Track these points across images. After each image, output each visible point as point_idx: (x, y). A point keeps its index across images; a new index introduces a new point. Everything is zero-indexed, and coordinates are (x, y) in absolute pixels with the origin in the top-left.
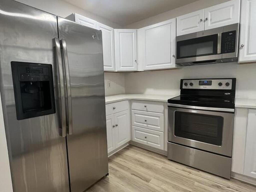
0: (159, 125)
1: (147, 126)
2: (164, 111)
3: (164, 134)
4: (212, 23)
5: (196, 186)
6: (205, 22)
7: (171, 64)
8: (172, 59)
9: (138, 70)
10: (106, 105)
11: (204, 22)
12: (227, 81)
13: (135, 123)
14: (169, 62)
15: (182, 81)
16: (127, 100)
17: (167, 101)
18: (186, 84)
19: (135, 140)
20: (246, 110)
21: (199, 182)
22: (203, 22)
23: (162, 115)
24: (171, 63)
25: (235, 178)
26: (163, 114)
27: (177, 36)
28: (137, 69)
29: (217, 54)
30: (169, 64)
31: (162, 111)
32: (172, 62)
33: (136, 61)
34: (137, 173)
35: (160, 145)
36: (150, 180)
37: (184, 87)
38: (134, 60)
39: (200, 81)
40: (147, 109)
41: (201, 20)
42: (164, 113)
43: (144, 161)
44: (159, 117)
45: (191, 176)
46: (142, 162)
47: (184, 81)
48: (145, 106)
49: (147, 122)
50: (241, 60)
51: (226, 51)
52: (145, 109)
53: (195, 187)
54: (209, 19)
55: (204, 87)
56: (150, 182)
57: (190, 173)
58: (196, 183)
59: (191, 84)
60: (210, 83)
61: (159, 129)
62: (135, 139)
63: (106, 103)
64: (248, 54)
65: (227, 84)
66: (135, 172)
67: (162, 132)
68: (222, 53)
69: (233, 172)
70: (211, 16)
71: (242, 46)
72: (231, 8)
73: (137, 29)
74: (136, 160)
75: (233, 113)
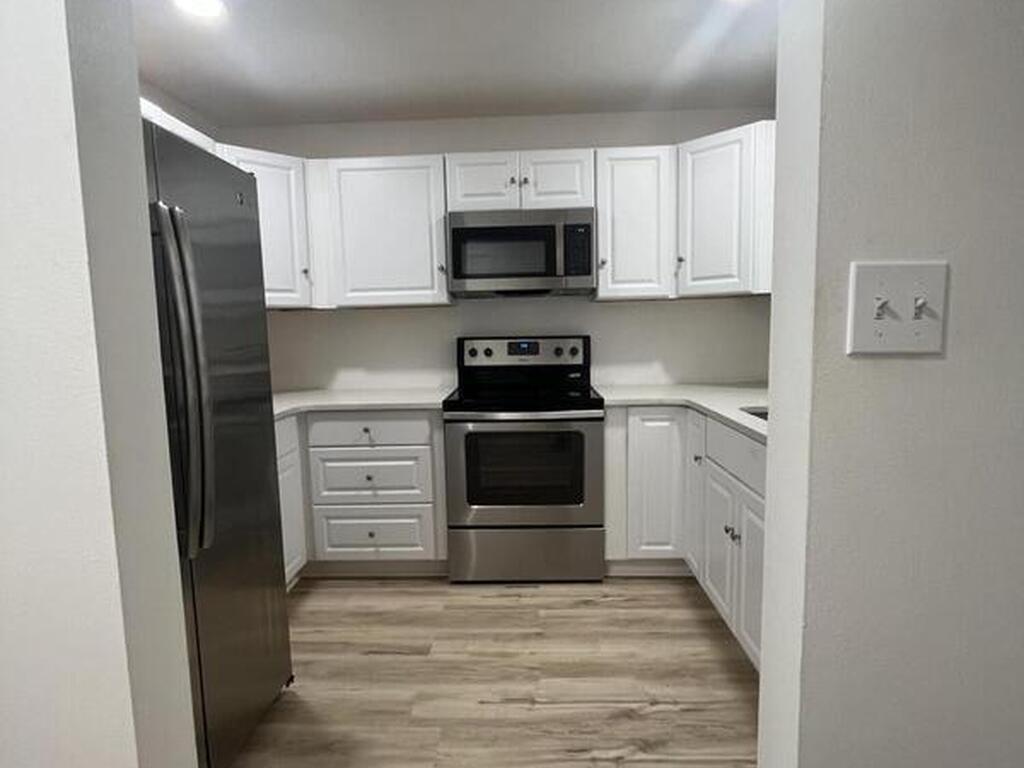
0: (416, 485)
1: (376, 496)
2: (431, 437)
3: (435, 507)
4: (539, 194)
5: (544, 618)
6: (523, 189)
7: (436, 292)
8: (436, 276)
9: (314, 306)
10: (276, 424)
11: (520, 185)
12: (573, 343)
13: (326, 493)
14: (429, 284)
15: (461, 342)
16: (292, 415)
17: (441, 406)
18: (473, 353)
19: (330, 553)
20: (624, 410)
21: (548, 607)
22: (516, 186)
23: (425, 450)
24: (432, 288)
25: (612, 574)
26: (428, 447)
27: (449, 210)
28: (311, 300)
29: (555, 275)
30: (428, 292)
31: (424, 439)
32: (436, 286)
33: (306, 272)
34: (379, 645)
35: (422, 546)
36: (430, 646)
37: (469, 361)
38: (299, 268)
39: (510, 344)
40: (370, 438)
41: (513, 181)
42: (431, 444)
43: (381, 609)
44: (416, 459)
45: (525, 601)
46: (380, 614)
47: (467, 343)
48: (366, 430)
49: (375, 482)
50: (602, 293)
51: (573, 272)
52: (365, 439)
53: (542, 621)
54: (531, 180)
55: (521, 360)
56: (432, 650)
57: (520, 596)
58: (542, 612)
59: (488, 353)
60: (533, 350)
61: (418, 495)
62: (329, 549)
63: (276, 418)
64: (614, 282)
65: (574, 352)
66: (372, 645)
67: (428, 503)
68: (567, 273)
69: (609, 561)
70: (535, 172)
71: (603, 263)
72: (577, 167)
73: (305, 160)
74: (354, 614)
75: (601, 419)
